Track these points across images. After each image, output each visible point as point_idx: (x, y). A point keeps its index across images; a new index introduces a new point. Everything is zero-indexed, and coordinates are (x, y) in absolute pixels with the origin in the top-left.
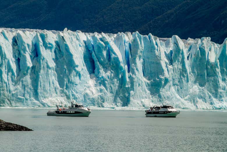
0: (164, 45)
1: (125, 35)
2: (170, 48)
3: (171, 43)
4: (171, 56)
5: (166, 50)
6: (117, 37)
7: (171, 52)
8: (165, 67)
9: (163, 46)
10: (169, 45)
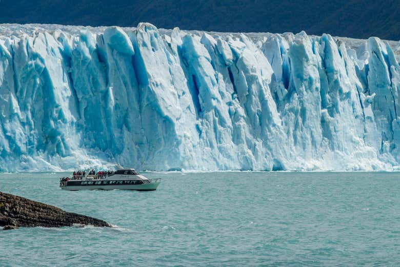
0: (354, 56)
1: (283, 38)
2: (365, 60)
3: (368, 52)
4: (367, 74)
5: (358, 64)
6: (268, 42)
7: (367, 68)
8: (357, 96)
9: (352, 58)
10: (363, 55)
